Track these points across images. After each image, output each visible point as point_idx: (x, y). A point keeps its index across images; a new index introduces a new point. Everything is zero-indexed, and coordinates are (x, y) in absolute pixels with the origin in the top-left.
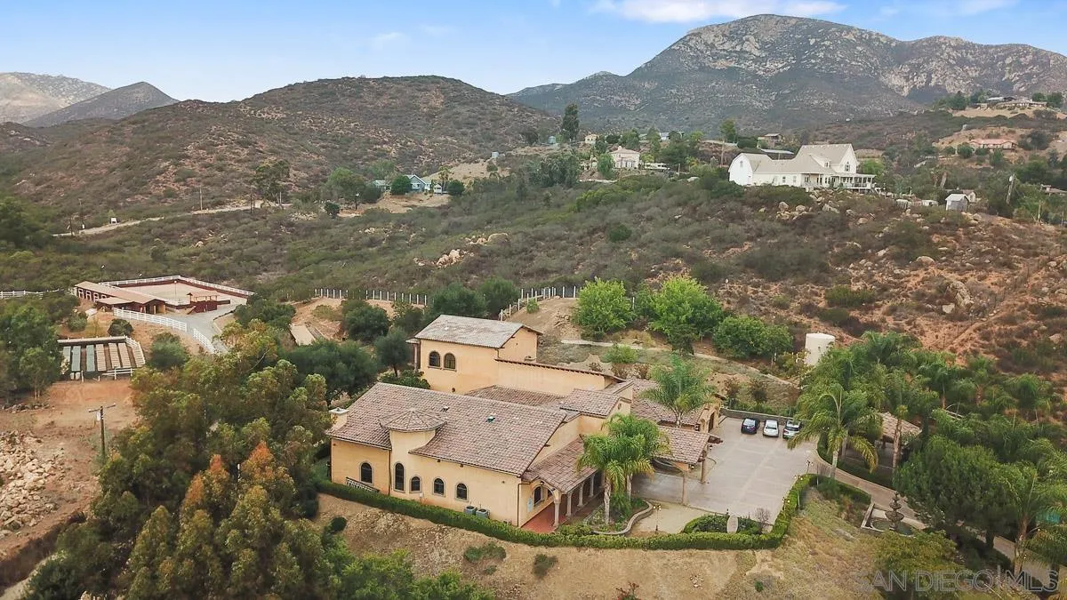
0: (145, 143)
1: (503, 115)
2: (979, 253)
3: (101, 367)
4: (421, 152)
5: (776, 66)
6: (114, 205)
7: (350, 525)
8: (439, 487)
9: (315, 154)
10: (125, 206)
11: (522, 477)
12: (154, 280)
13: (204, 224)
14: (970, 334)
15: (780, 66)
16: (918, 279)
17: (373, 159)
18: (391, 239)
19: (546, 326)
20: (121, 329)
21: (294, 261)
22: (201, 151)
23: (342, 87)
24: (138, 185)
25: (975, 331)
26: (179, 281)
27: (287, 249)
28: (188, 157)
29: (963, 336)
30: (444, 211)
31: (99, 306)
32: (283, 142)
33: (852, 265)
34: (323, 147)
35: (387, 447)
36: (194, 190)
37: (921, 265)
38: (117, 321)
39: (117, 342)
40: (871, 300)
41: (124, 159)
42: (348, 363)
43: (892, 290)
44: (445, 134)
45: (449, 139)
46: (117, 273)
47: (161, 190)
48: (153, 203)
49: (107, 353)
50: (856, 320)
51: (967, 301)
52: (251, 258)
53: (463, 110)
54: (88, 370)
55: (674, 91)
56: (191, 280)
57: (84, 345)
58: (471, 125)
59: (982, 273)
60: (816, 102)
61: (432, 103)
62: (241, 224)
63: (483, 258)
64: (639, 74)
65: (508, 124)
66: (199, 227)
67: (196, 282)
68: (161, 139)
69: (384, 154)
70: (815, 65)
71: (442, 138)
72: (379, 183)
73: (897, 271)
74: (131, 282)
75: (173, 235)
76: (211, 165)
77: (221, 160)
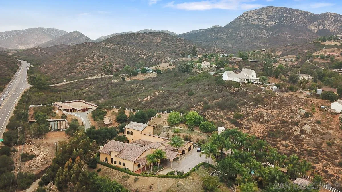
0: (74, 56)
1: (179, 45)
2: (274, 105)
3: (58, 128)
4: (153, 57)
5: (272, 23)
6: (65, 76)
7: (102, 170)
8: (120, 163)
9: (122, 59)
10: (68, 76)
11: (134, 162)
12: (74, 101)
13: (88, 83)
14: (264, 127)
15: (274, 23)
16: (257, 111)
17: (139, 60)
18: (138, 89)
19: (161, 122)
20: (64, 117)
21: (111, 96)
22: (89, 59)
23: (132, 36)
24: (72, 70)
25: (265, 126)
26: (80, 101)
27: (110, 91)
28: (86, 61)
29: (262, 128)
30: (154, 79)
31: (59, 110)
32: (113, 56)
33: (243, 107)
34: (125, 56)
35: (110, 154)
36: (87, 71)
37: (259, 107)
38: (63, 115)
39: (63, 121)
40: (243, 117)
41: (69, 61)
42: (109, 133)
43: (250, 114)
44: (161, 51)
45: (162, 53)
46: (64, 99)
47: (78, 71)
48: (76, 75)
49: (60, 124)
50: (238, 122)
51: (266, 118)
52: (99, 95)
53: (167, 43)
54: (55, 129)
55: (238, 32)
56: (83, 101)
57: (55, 121)
58: (169, 48)
59: (272, 111)
60: (284, 36)
61: (158, 41)
62: (98, 83)
63: (156, 99)
64: (227, 27)
65: (180, 48)
66: (87, 84)
67: (84, 102)
68: (79, 55)
69: (142, 58)
70: (285, 23)
71: (160, 52)
72: (138, 69)
73: (253, 109)
74: (68, 102)
75: (80, 86)
76: (92, 63)
77: (95, 62)
